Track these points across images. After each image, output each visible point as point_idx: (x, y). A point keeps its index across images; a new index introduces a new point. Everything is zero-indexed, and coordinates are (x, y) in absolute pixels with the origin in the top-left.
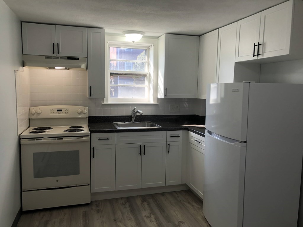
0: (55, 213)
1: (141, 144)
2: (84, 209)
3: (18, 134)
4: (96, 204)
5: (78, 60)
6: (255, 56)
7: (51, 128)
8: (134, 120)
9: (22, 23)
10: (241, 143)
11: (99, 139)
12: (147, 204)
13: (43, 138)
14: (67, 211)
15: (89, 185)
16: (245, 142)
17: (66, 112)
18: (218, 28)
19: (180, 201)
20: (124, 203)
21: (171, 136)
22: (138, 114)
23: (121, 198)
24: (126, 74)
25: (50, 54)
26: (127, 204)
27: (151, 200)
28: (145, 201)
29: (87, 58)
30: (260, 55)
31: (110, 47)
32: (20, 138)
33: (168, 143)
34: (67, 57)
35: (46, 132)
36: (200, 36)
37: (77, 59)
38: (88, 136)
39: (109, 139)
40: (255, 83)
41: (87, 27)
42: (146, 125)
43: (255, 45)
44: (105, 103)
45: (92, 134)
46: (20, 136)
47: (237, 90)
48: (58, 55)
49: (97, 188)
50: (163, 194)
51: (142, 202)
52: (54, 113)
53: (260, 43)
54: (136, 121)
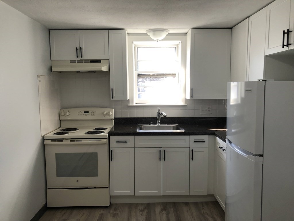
0: (75, 212)
1: (161, 149)
2: (102, 211)
3: (41, 135)
4: (115, 208)
5: (101, 62)
6: (284, 46)
7: (77, 129)
8: (160, 122)
9: (50, 31)
10: (255, 156)
11: (117, 142)
12: (166, 214)
13: (63, 139)
14: (86, 212)
15: (108, 187)
16: (262, 156)
17: (93, 113)
18: (249, 17)
19: (204, 214)
20: (142, 209)
21: (195, 142)
22: (162, 116)
23: (142, 204)
24: (153, 75)
25: (74, 58)
26: (146, 211)
27: (172, 209)
28: (165, 210)
29: (109, 60)
30: (290, 44)
31: (137, 48)
32: (44, 139)
33: (191, 149)
34: (90, 60)
35: (69, 133)
36: (231, 28)
37: (99, 61)
38: (106, 138)
39: (127, 142)
40: (274, 81)
41: (108, 29)
42: (172, 128)
43: (284, 33)
44: (131, 105)
45: (110, 137)
46: (43, 137)
47: (250, 90)
48: (81, 59)
49: (116, 191)
50: (186, 204)
51: (162, 210)
52: (81, 114)
53: (290, 30)
54: (161, 123)
